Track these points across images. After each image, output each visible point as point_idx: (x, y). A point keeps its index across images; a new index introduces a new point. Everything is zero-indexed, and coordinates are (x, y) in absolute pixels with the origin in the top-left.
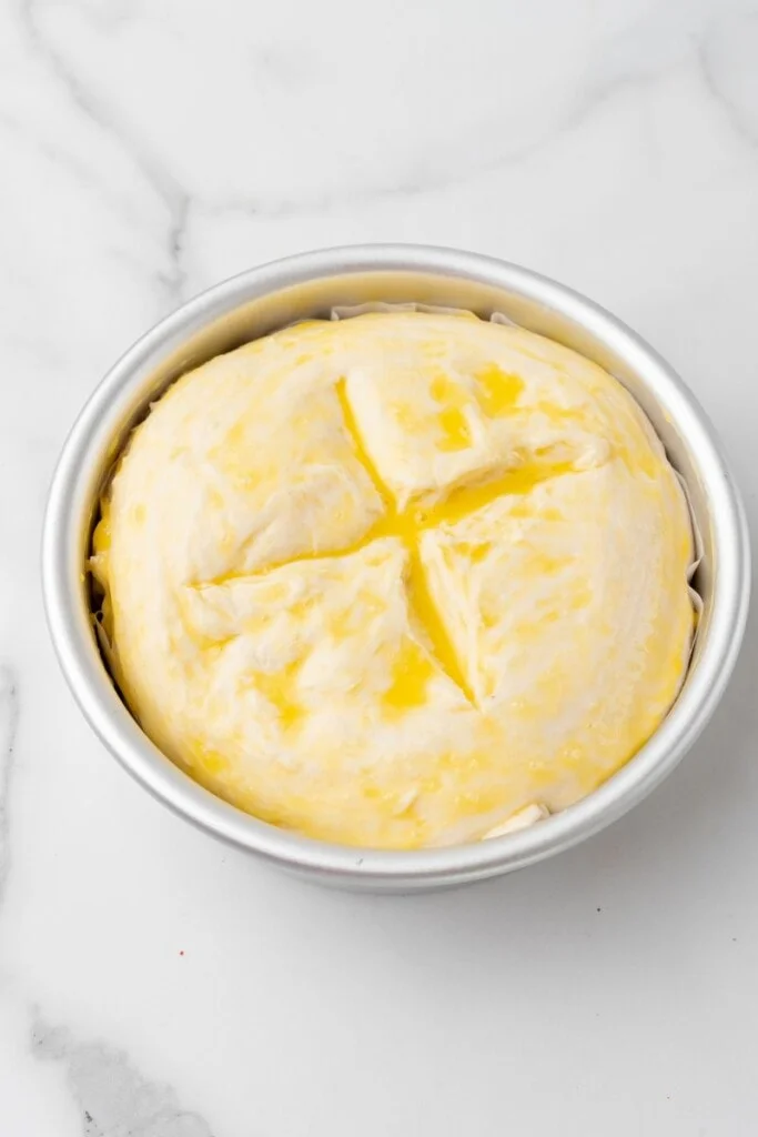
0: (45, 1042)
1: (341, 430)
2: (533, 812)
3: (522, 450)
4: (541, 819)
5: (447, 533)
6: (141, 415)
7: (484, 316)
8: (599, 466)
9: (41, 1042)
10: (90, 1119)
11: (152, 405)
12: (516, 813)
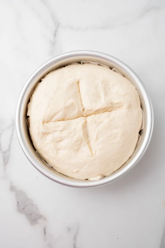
0: (12, 188)
1: (77, 93)
2: (99, 177)
3: (112, 104)
4: (101, 179)
5: (93, 118)
6: (40, 81)
7: (111, 68)
8: (127, 109)
9: (12, 189)
10: (18, 203)
11: (42, 79)
12: (96, 176)
